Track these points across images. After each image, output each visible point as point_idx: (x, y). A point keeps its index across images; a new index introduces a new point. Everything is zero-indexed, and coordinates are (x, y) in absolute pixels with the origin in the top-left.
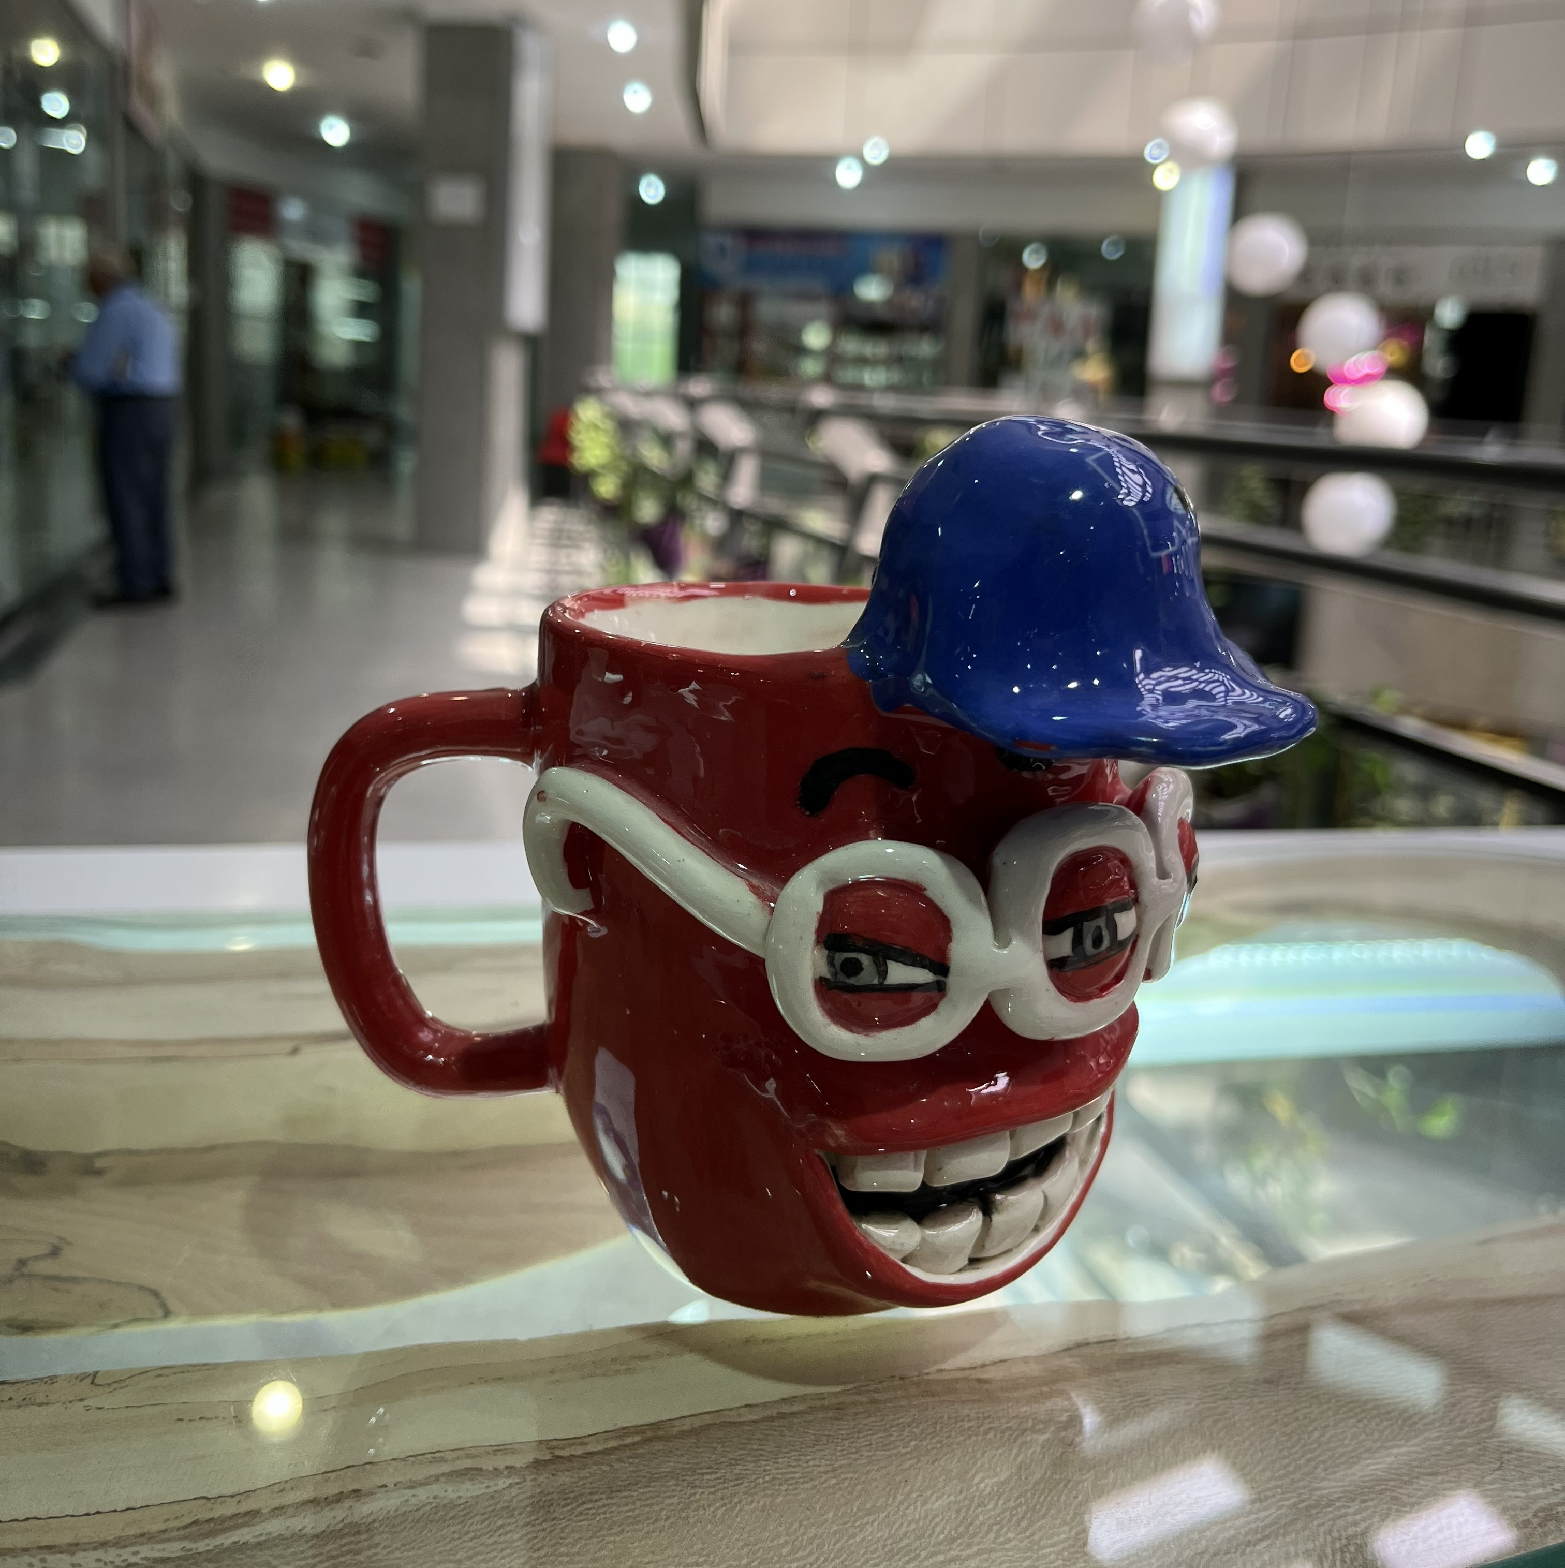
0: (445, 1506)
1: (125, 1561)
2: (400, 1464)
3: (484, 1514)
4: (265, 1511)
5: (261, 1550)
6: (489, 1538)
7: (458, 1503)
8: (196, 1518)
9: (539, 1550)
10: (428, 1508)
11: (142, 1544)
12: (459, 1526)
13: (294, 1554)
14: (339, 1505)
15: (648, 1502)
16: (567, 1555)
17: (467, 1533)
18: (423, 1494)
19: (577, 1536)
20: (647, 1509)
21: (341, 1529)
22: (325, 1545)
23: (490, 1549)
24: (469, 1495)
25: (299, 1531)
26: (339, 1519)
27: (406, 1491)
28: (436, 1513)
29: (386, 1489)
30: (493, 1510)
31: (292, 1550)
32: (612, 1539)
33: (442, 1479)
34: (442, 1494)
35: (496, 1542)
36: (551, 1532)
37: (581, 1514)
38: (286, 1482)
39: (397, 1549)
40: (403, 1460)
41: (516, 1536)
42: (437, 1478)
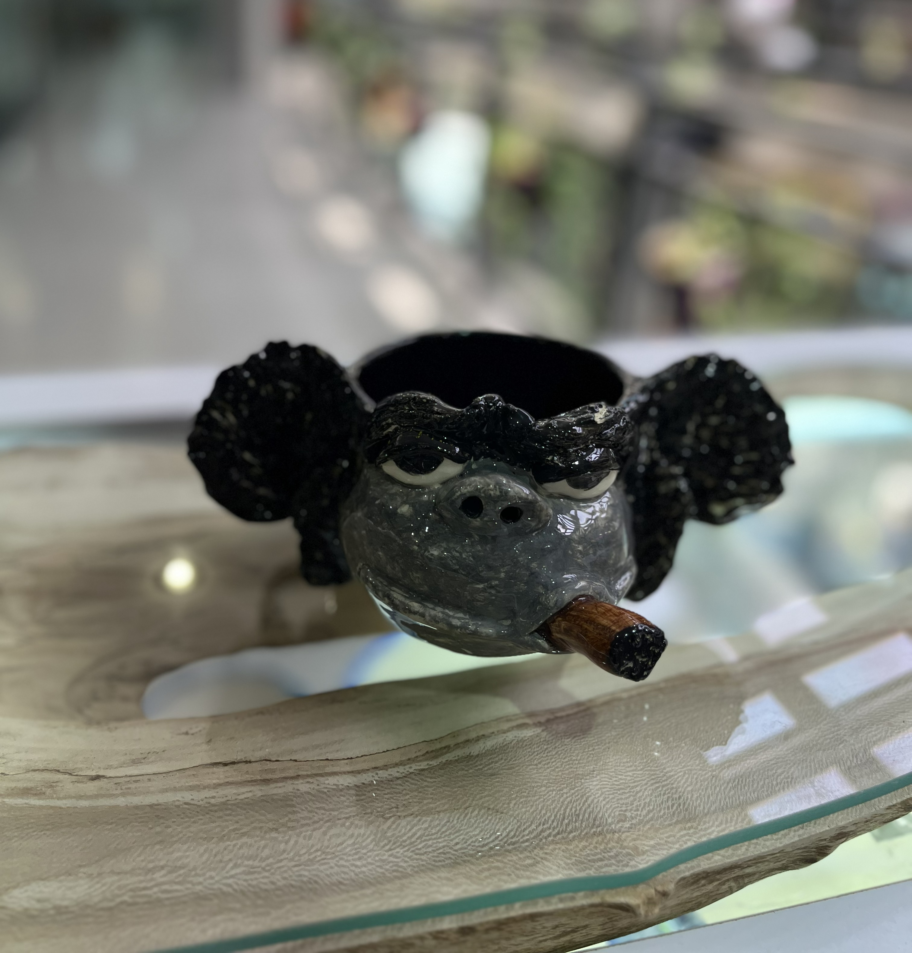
0: (521, 741)
1: (408, 771)
2: (495, 722)
3: (537, 744)
4: (452, 746)
5: (458, 763)
6: (544, 754)
7: (525, 739)
8: (426, 751)
9: (565, 758)
10: (514, 742)
11: (411, 763)
12: (530, 750)
13: (471, 764)
14: (479, 742)
15: (600, 736)
16: (576, 760)
17: (534, 752)
18: (510, 736)
19: (577, 752)
20: (600, 739)
21: (485, 753)
22: (482, 760)
23: (546, 759)
24: (528, 735)
25: (470, 754)
26: (482, 748)
27: (503, 735)
28: (519, 744)
29: (493, 735)
30: (540, 742)
31: (470, 763)
32: (591, 753)
33: (515, 729)
34: (517, 735)
35: (547, 756)
36: (567, 750)
37: (575, 742)
38: (454, 732)
39: (510, 760)
40: (496, 720)
41: (554, 753)
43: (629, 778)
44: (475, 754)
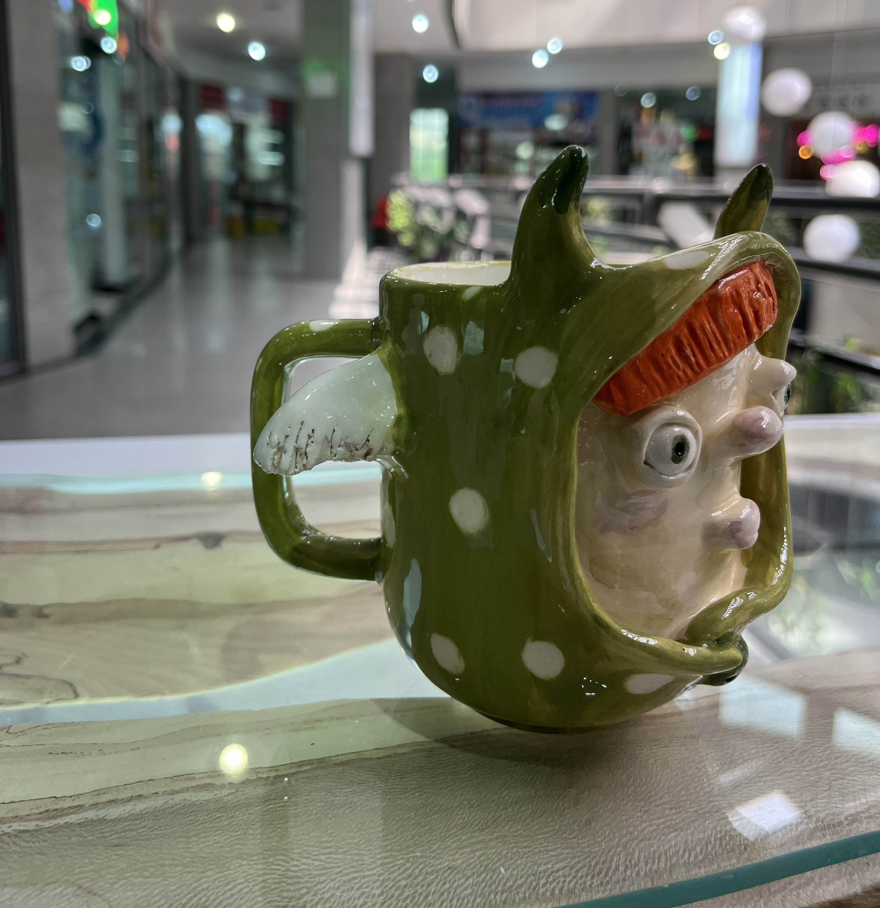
0: (189, 805)
2: (169, 780)
3: (210, 810)
4: (86, 806)
5: (80, 827)
6: (211, 823)
7: (197, 803)
8: (47, 809)
9: (237, 831)
10: (178, 806)
11: (15, 822)
12: (194, 817)
13: (97, 830)
14: (129, 803)
15: (307, 805)
17: (199, 820)
18: (178, 798)
20: (305, 809)
21: (127, 817)
22: (116, 826)
23: (209, 830)
24: (203, 799)
25: (103, 817)
26: (127, 811)
27: (169, 796)
28: (183, 809)
29: (157, 795)
30: (215, 808)
31: (97, 828)
32: (281, 826)
33: (191, 789)
34: (189, 798)
35: (212, 827)
36: (247, 821)
38: (102, 789)
39: (156, 829)
40: (170, 778)
41: (226, 823)
42: (188, 789)
43: (316, 863)
44: (112, 818)
